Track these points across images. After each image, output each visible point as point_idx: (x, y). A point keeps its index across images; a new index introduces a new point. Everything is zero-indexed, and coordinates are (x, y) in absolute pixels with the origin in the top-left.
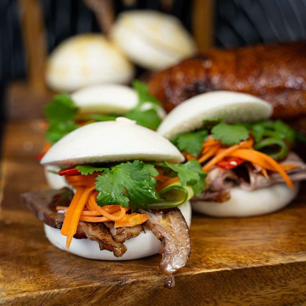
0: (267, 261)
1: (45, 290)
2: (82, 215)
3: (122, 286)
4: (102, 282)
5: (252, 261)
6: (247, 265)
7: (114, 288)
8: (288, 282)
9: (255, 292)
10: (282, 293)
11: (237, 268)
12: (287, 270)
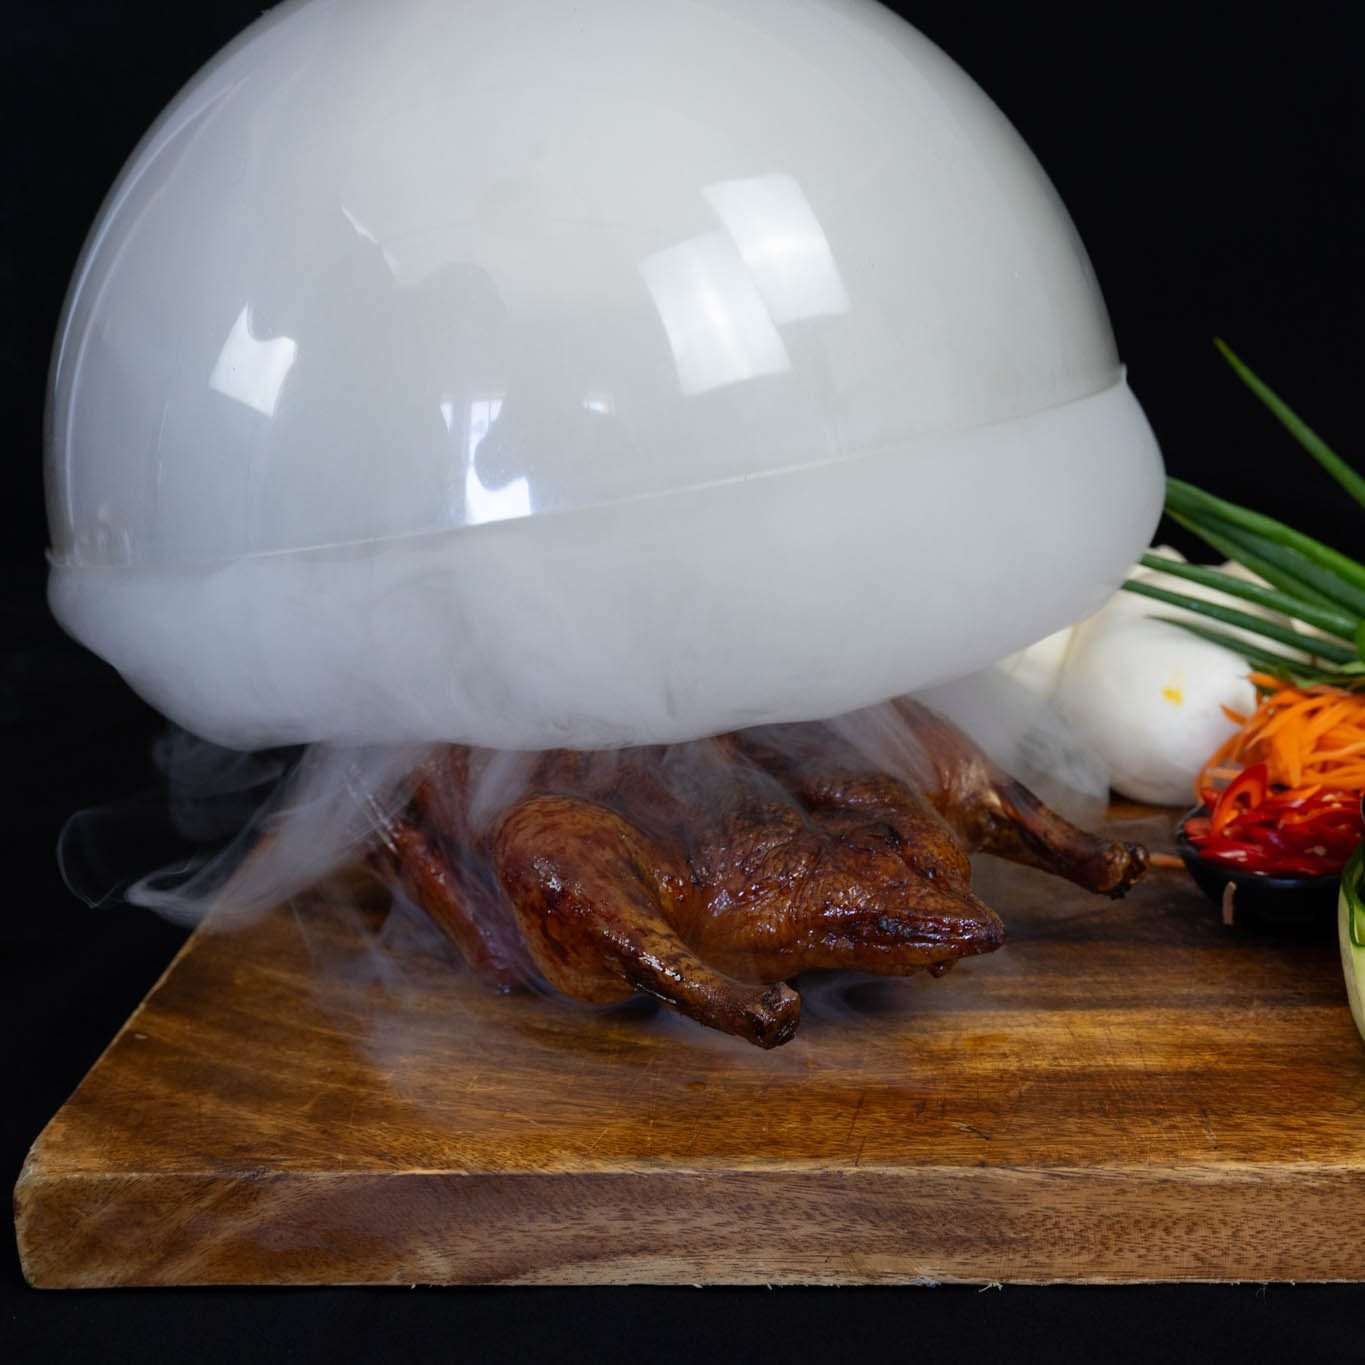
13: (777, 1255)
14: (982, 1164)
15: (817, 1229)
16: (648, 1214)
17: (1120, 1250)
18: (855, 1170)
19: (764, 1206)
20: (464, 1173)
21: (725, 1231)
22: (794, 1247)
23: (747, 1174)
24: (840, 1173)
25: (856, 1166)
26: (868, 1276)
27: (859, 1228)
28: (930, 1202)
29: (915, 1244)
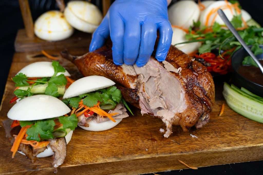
0: (96, 161)
1: (4, 173)
2: (21, 141)
3: (36, 171)
4: (28, 170)
5: (90, 161)
6: (88, 163)
7: (33, 172)
8: (105, 168)
9: (91, 171)
10: (103, 171)
11: (83, 164)
12: (104, 165)
13: (142, 170)
14: (182, 152)
15: (150, 166)
16: (117, 167)
17: (205, 162)
18: (158, 156)
19: (140, 164)
20: (80, 165)
21: (132, 168)
22: (145, 169)
23: (137, 159)
24: (155, 157)
25: (158, 155)
26: (158, 171)
27: (158, 165)
28: (171, 159)
29: (168, 166)
